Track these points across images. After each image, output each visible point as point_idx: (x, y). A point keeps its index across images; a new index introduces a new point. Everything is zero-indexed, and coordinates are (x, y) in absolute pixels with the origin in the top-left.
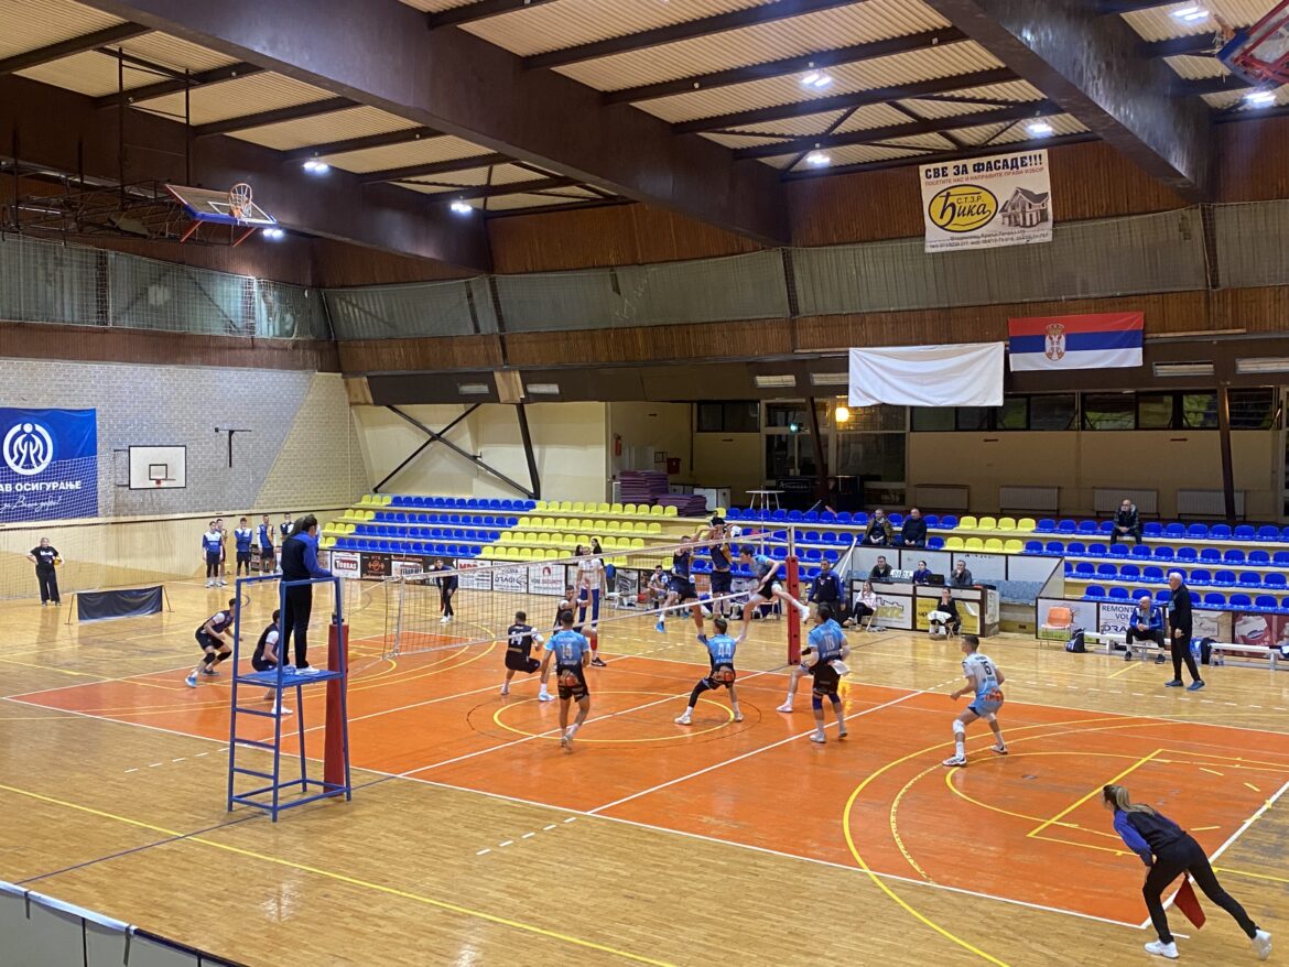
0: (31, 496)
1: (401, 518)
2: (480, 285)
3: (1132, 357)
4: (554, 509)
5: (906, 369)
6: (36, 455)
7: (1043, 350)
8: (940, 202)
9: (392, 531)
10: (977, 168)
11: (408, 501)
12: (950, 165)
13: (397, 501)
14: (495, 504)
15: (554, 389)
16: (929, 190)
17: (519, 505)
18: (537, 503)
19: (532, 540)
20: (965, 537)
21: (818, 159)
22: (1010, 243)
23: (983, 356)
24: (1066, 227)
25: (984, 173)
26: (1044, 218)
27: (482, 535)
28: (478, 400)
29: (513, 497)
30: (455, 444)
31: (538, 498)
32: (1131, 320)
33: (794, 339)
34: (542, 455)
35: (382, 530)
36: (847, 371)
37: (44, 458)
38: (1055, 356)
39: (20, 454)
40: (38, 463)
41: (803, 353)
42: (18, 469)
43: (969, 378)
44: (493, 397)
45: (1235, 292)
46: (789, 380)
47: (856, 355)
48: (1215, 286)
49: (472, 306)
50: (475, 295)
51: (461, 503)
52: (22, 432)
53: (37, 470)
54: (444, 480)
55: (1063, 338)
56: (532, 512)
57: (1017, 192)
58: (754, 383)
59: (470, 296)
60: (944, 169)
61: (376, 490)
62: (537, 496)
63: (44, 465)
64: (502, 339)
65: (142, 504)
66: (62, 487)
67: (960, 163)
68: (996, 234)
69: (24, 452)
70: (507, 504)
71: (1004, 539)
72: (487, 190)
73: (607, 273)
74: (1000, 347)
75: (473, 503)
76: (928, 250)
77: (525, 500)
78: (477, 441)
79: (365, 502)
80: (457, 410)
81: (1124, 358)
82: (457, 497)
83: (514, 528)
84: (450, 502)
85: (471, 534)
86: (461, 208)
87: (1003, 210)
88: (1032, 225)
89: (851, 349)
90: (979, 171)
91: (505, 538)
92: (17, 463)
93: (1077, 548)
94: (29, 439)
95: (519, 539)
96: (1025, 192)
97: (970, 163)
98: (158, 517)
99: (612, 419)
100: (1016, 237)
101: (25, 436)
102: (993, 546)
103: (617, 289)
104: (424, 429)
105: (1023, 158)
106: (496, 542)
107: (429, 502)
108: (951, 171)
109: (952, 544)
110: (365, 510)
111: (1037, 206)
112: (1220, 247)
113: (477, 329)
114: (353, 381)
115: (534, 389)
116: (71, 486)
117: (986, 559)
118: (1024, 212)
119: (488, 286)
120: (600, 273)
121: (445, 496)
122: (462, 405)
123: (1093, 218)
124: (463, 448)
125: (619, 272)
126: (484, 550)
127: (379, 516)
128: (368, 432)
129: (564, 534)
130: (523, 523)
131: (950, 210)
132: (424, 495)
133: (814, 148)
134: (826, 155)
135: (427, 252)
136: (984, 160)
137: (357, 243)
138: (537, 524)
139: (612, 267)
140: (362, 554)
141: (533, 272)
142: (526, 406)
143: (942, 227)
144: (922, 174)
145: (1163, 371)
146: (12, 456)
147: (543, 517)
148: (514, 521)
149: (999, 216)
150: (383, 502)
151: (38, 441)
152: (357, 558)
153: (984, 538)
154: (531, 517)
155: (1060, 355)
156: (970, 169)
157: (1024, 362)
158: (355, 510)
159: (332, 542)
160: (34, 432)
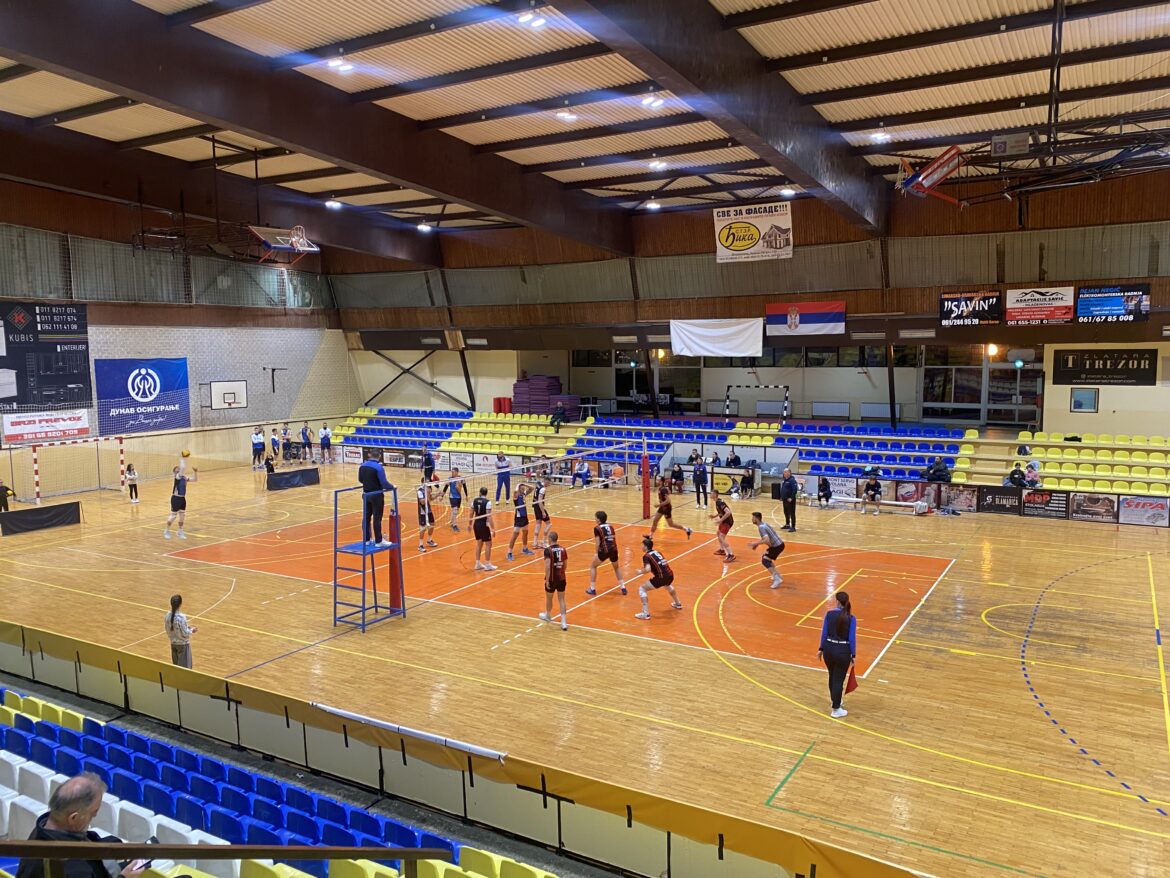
0: (147, 416)
1: (385, 423)
2: (435, 275)
3: (839, 328)
4: (485, 418)
5: (705, 334)
6: (149, 389)
7: (786, 323)
8: (726, 231)
9: (380, 432)
10: (749, 212)
11: (389, 412)
12: (732, 209)
13: (381, 412)
14: (447, 414)
15: (484, 342)
16: (719, 224)
17: (462, 415)
18: (474, 413)
19: (472, 438)
20: (739, 435)
21: (653, 205)
22: (767, 258)
23: (751, 326)
24: (801, 249)
25: (752, 215)
26: (788, 244)
27: (440, 434)
28: (433, 348)
29: (458, 410)
30: (420, 375)
31: (474, 410)
32: (838, 306)
33: (636, 312)
34: (476, 383)
35: (373, 431)
36: (669, 333)
37: (154, 390)
38: (793, 327)
39: (139, 389)
40: (151, 394)
41: (642, 322)
42: (138, 398)
43: (741, 340)
44: (444, 346)
45: (899, 290)
46: (633, 339)
47: (675, 325)
48: (887, 285)
49: (429, 288)
50: (431, 281)
51: (425, 413)
52: (140, 374)
53: (151, 398)
54: (412, 398)
55: (798, 317)
56: (471, 419)
57: (772, 228)
58: (611, 341)
59: (428, 282)
60: (728, 211)
61: (366, 404)
62: (473, 408)
63: (155, 395)
64: (449, 310)
65: (219, 418)
66: (167, 408)
67: (738, 208)
68: (759, 252)
69: (142, 387)
70: (454, 414)
71: (762, 436)
72: (441, 217)
73: (518, 270)
74: (760, 321)
75: (432, 414)
76: (719, 261)
77: (466, 411)
78: (433, 374)
79: (360, 412)
80: (419, 354)
81: (834, 329)
82: (421, 409)
83: (460, 430)
84: (417, 413)
85: (433, 434)
86: (424, 228)
87: (764, 238)
88: (780, 248)
89: (672, 321)
90: (749, 213)
91: (455, 437)
92: (137, 394)
93: (805, 441)
94: (144, 378)
95: (464, 437)
96: (777, 227)
97: (744, 208)
98: (229, 426)
99: (521, 361)
100: (770, 255)
101: (141, 376)
102: (756, 441)
103: (524, 280)
104: (399, 366)
105: (776, 207)
106: (449, 439)
107: (403, 412)
108: (732, 213)
109: (732, 440)
110: (361, 418)
111: (784, 236)
112: (891, 262)
113: (433, 303)
114: (350, 335)
115: (470, 341)
116: (172, 408)
117: (752, 449)
118: (776, 240)
119: (439, 276)
120: (513, 270)
121: (414, 408)
122: (423, 351)
123: (817, 244)
124: (424, 378)
125: (525, 269)
126: (442, 444)
127: (370, 422)
128: (360, 367)
129: (493, 434)
130: (466, 427)
131: (732, 236)
132: (399, 407)
133: (650, 199)
134: (657, 203)
135: (401, 255)
136: (752, 207)
137: (357, 251)
138: (475, 427)
139: (521, 267)
140: (364, 448)
141: (470, 268)
142: (466, 352)
143: (727, 247)
144: (715, 214)
145: (856, 336)
146: (134, 390)
147: (479, 423)
148: (460, 425)
149: (761, 241)
150: (373, 412)
151: (150, 380)
152: (361, 450)
153: (751, 435)
154: (471, 422)
155: (796, 326)
156: (744, 212)
157: (775, 330)
158: (354, 417)
159: (341, 439)
160: (148, 374)
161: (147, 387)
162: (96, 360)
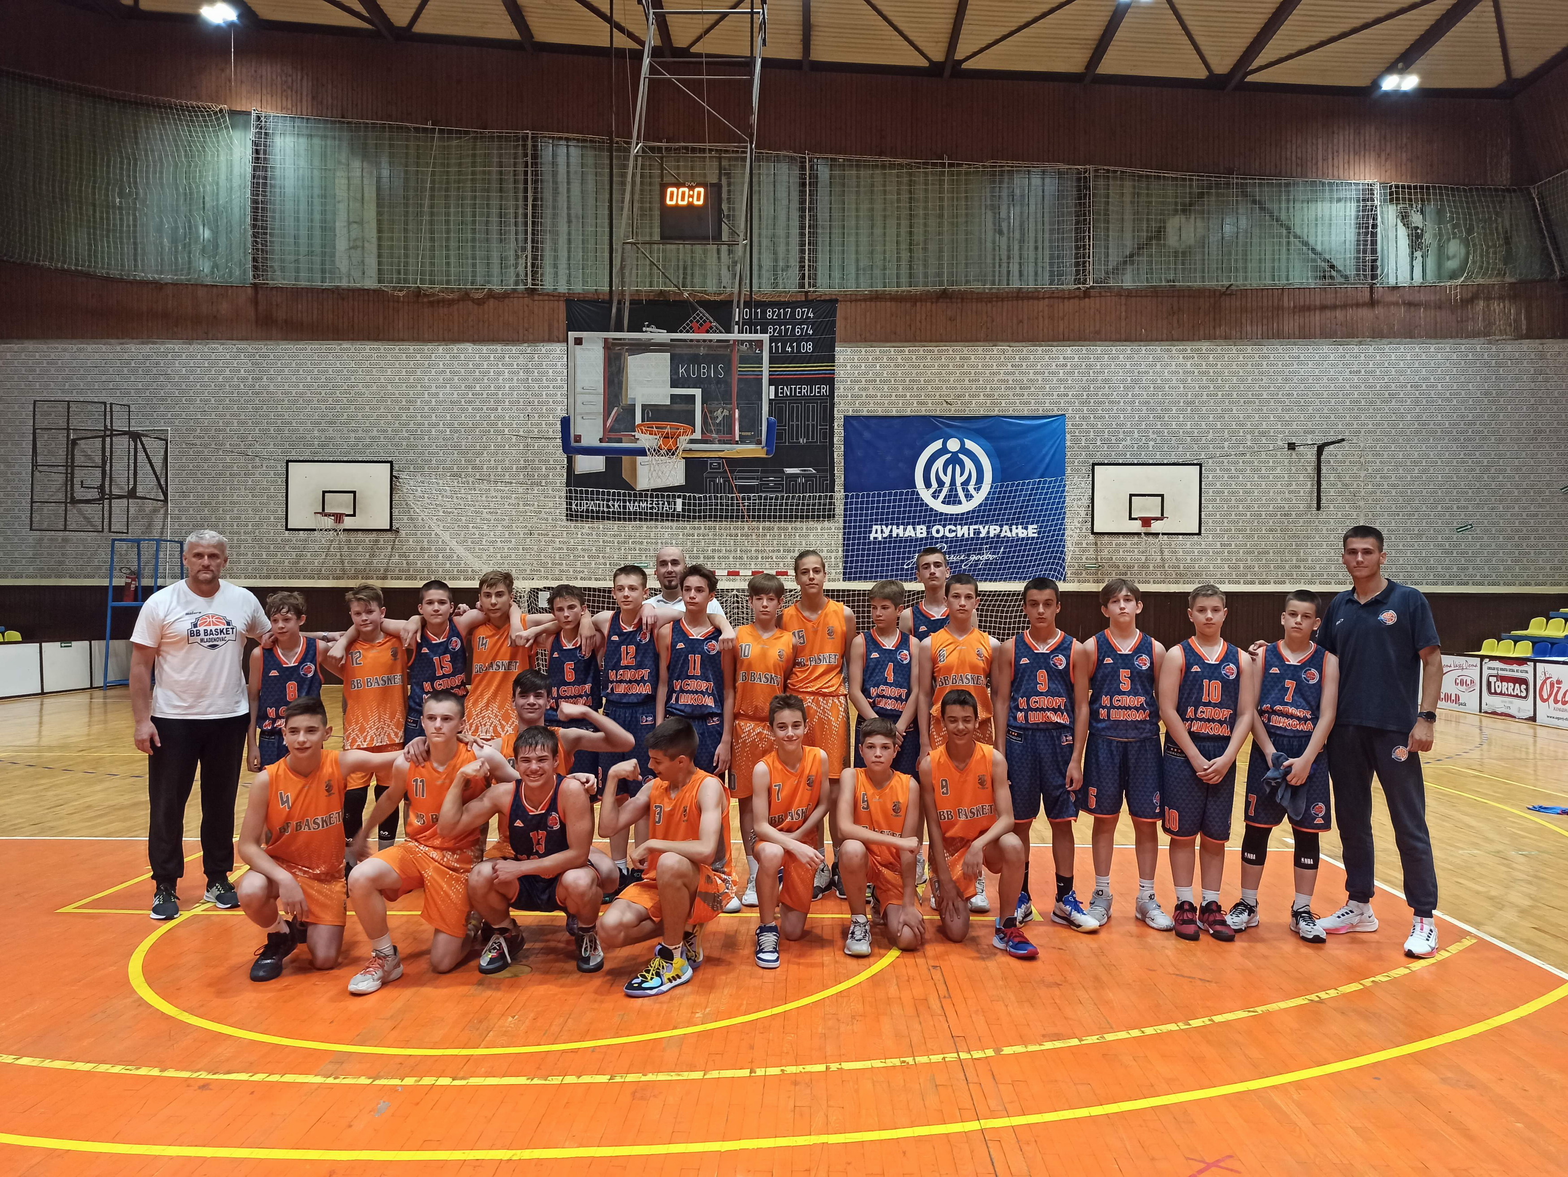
0: (957, 546)
6: (966, 483)
37: (978, 489)
39: (941, 483)
40: (969, 497)
42: (937, 505)
52: (944, 450)
53: (966, 506)
63: (979, 498)
66: (1006, 532)
69: (947, 480)
92: (935, 496)
94: (954, 460)
101: (949, 455)
116: (1019, 532)
146: (928, 485)
151: (969, 464)
160: (963, 450)
161: (959, 480)
162: (846, 418)
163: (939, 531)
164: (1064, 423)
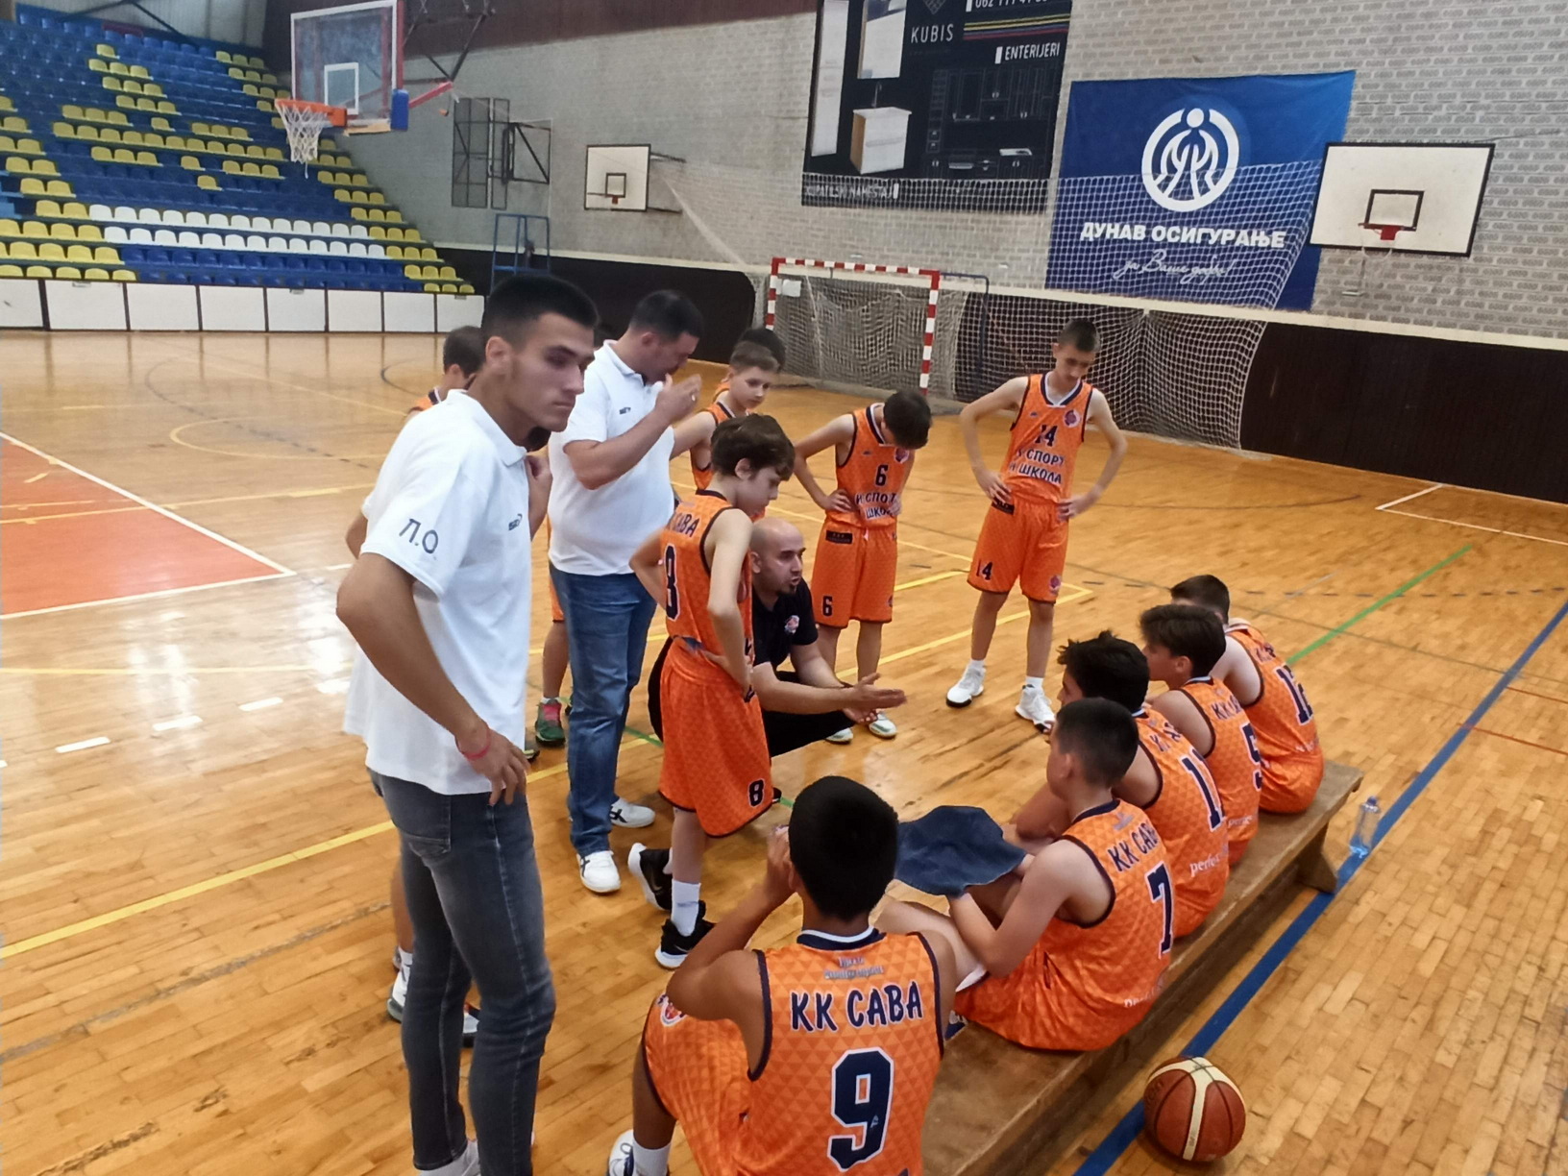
0: (1179, 253)
6: (1202, 172)
37: (1217, 176)
39: (1172, 169)
40: (1204, 189)
42: (1164, 200)
52: (1183, 125)
53: (1198, 202)
63: (1216, 191)
66: (1243, 239)
69: (1180, 166)
92: (1163, 187)
94: (1195, 139)
101: (1186, 133)
116: (1261, 239)
146: (1156, 169)
151: (1211, 144)
160: (1208, 125)
161: (1196, 166)
162: (1075, 85)
163: (1161, 233)
164: (1350, 86)
